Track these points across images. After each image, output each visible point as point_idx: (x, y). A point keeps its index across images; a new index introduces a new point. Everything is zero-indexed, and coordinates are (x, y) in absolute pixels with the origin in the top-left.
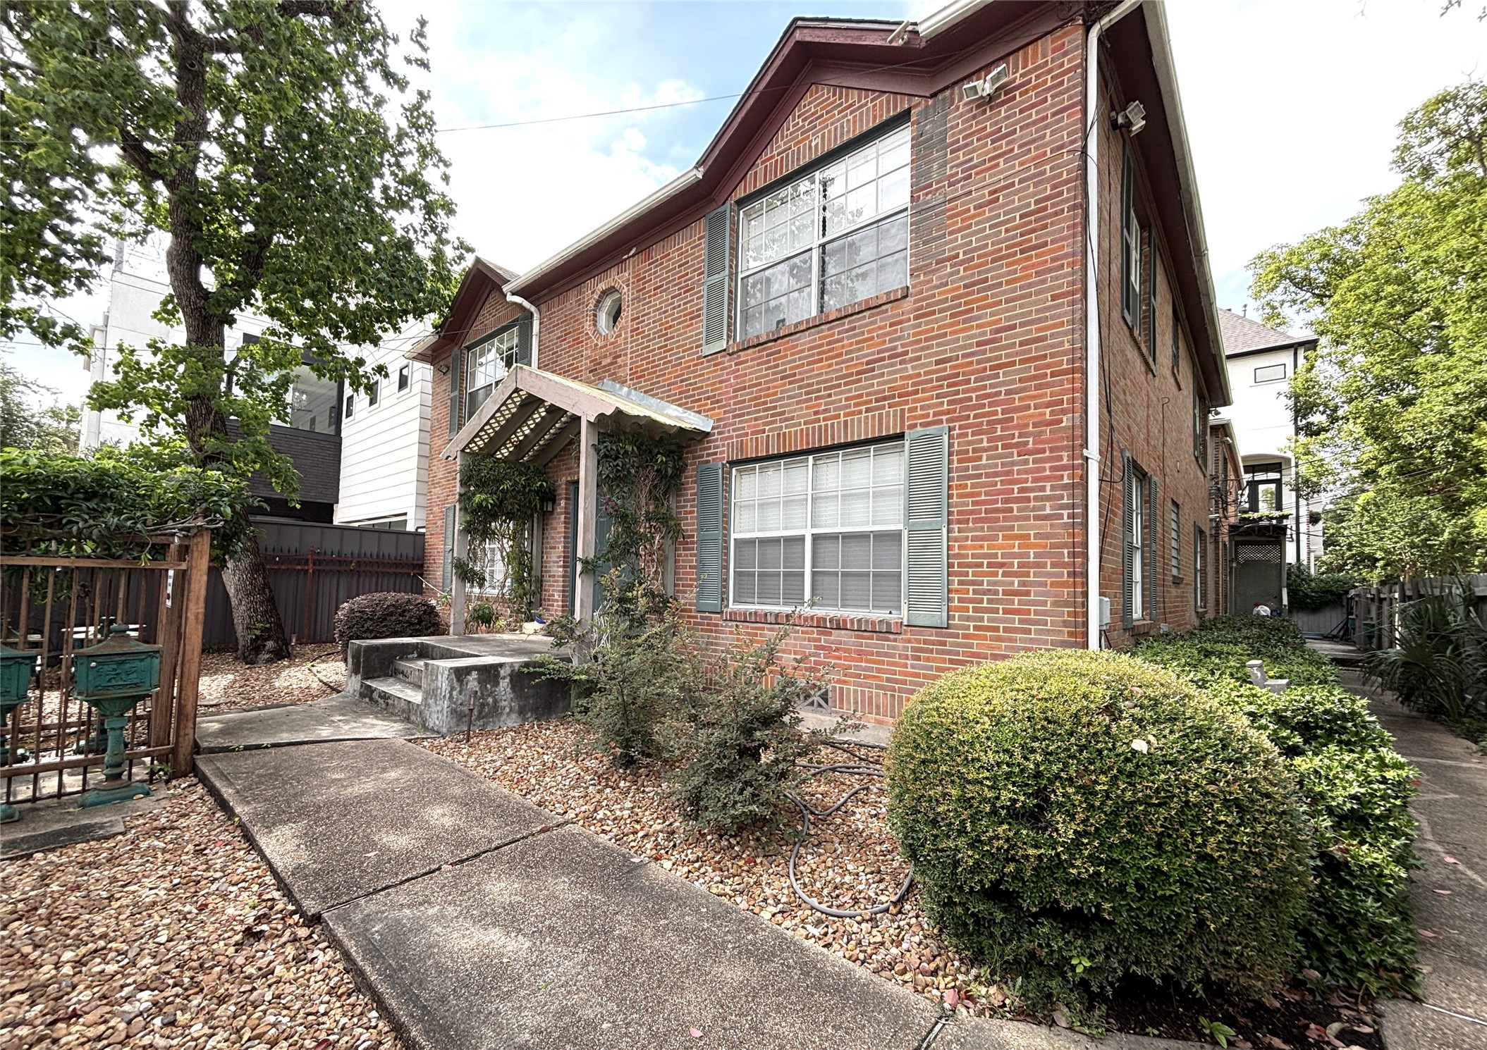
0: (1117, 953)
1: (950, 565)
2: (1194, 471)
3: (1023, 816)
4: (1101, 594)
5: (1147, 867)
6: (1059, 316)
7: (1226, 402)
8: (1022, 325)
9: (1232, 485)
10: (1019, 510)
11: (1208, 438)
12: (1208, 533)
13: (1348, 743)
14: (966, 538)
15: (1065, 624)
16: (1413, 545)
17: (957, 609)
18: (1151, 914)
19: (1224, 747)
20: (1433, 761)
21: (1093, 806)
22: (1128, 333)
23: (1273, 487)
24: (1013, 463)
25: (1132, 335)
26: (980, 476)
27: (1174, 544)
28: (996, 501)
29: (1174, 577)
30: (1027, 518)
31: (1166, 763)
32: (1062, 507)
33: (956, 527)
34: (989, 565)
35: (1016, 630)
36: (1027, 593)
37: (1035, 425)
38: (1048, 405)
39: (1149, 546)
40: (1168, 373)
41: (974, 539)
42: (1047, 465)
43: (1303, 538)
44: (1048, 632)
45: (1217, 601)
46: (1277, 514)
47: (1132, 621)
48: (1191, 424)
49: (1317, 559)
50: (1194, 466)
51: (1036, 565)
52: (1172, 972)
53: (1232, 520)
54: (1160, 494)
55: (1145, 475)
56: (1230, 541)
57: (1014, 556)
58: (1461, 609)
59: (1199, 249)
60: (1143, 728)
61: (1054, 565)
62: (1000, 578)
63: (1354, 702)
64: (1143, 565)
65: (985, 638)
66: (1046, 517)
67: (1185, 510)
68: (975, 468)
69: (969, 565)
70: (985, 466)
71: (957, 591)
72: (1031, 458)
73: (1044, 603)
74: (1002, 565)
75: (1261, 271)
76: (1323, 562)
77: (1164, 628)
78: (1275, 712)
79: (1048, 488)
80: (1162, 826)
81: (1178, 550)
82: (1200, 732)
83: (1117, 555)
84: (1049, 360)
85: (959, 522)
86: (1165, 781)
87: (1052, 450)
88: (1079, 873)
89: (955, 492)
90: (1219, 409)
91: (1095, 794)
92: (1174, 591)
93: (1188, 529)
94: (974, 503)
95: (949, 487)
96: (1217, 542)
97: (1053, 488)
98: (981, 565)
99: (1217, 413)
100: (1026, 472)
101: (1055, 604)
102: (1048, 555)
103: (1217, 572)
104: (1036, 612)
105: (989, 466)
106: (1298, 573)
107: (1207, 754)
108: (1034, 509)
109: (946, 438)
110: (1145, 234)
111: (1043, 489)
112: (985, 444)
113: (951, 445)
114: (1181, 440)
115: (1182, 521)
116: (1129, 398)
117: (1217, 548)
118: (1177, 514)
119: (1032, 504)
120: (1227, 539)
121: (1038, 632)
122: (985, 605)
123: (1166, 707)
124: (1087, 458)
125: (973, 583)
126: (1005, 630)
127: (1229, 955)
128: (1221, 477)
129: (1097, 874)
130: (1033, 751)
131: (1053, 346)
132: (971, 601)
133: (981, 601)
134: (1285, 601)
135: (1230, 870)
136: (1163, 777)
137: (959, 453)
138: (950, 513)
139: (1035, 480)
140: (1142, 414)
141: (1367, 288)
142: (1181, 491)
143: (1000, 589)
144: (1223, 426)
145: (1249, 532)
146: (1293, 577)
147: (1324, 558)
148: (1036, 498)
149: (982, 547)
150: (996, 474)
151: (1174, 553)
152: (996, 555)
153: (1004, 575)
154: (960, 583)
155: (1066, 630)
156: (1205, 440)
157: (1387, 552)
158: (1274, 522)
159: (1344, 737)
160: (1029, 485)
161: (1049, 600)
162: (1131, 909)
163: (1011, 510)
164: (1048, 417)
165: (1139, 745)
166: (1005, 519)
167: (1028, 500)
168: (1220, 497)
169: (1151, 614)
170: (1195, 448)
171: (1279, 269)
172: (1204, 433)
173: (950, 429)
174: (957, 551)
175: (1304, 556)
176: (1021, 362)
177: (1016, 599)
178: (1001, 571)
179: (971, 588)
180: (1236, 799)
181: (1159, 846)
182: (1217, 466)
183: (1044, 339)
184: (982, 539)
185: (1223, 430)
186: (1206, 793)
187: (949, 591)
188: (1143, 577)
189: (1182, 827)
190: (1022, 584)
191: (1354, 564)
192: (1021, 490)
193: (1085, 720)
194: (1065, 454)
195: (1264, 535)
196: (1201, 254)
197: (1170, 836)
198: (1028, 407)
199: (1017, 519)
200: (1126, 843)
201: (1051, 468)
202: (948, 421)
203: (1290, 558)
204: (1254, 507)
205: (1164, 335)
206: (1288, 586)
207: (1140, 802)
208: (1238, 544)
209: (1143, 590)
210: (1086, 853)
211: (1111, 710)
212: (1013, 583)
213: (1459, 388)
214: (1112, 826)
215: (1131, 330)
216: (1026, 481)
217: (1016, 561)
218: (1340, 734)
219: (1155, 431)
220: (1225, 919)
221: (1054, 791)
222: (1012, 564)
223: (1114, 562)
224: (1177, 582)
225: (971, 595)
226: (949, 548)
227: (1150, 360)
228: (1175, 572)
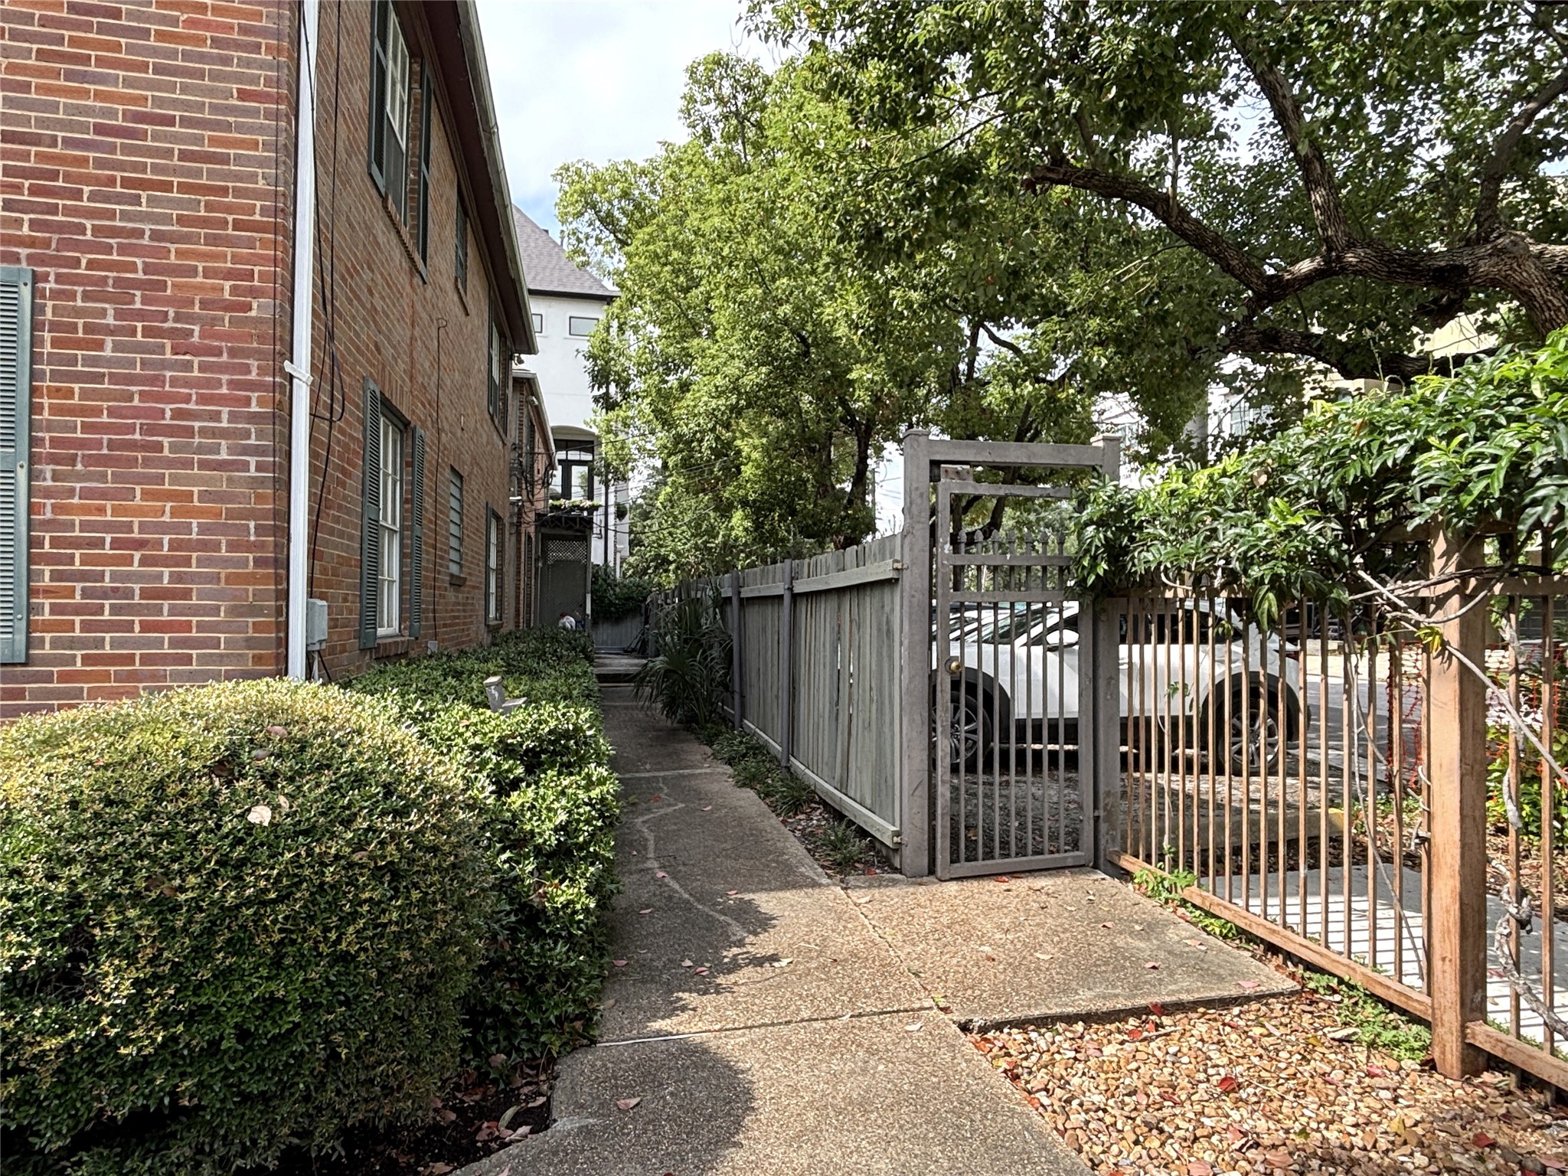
0: (212, 1151)
1: (32, 542)
2: (486, 432)
3: (45, 983)
4: (311, 594)
5: (256, 1000)
6: (251, 129)
7: (531, 350)
8: (186, 122)
9: (540, 464)
10: (173, 448)
11: (510, 391)
12: (507, 521)
13: (569, 765)
14: (71, 493)
15: (250, 643)
16: (696, 547)
17: (48, 626)
18: (261, 1070)
19: (388, 794)
20: (676, 772)
21: (173, 930)
22: (379, 204)
23: (585, 469)
24: (165, 365)
25: (385, 207)
26: (98, 378)
27: (454, 529)
28: (131, 429)
29: (452, 575)
30: (188, 464)
31: (297, 834)
32: (247, 450)
33: (48, 469)
34: (116, 544)
35: (164, 659)
36: (186, 594)
37: (204, 304)
38: (229, 275)
39: (411, 528)
40: (449, 286)
41: (85, 494)
42: (225, 378)
43: (611, 534)
44: (221, 659)
45: (517, 610)
46: (588, 503)
47: (375, 637)
48: (484, 367)
49: (623, 560)
50: (488, 426)
51: (203, 546)
52: (296, 1141)
53: (540, 506)
54: (430, 455)
55: (407, 424)
56: (536, 532)
57: (164, 528)
58: (711, 611)
59: (488, 122)
60: (271, 786)
61: (232, 547)
62: (135, 567)
63: (578, 714)
64: (403, 555)
65: (106, 676)
66: (221, 466)
67: (474, 485)
68: (88, 361)
69: (76, 543)
70: (108, 362)
71: (48, 592)
72: (196, 360)
73: (216, 610)
74: (140, 544)
75: (567, 188)
76: (630, 565)
77: (433, 646)
78: (501, 740)
79: (225, 417)
80: (281, 931)
81: (460, 540)
82: (359, 780)
83: (351, 538)
84: (230, 199)
85: (54, 459)
86: (291, 861)
87: (232, 353)
88: (140, 1050)
89: (46, 401)
90: (523, 356)
91: (176, 908)
92: (451, 595)
93: (477, 510)
94: (86, 427)
95: (34, 391)
96: (519, 534)
97: (233, 417)
98: (100, 543)
99: (521, 362)
100: (187, 383)
101: (232, 611)
102: (224, 529)
103: (518, 573)
104: (201, 627)
105: (118, 363)
106: (603, 576)
107: (362, 808)
108: (200, 449)
109: (26, 292)
110: (417, 68)
111: (216, 416)
112: (110, 320)
113: (38, 310)
114: (469, 387)
115: (468, 499)
116: (379, 304)
117: (519, 541)
118: (461, 490)
119: (197, 440)
120: (532, 530)
121: (203, 659)
122: (106, 616)
123: (315, 751)
124: (291, 377)
125: (83, 576)
126: (146, 660)
127: (371, 1081)
128: (526, 449)
129: (174, 1039)
130: (70, 861)
131: (238, 177)
132: (78, 610)
133: (100, 610)
134: (589, 611)
135: (375, 965)
136: (288, 856)
137: (54, 327)
138: (33, 442)
139: (203, 399)
140: (401, 333)
141: (659, 247)
142: (467, 457)
143: (137, 587)
144: (528, 380)
145: (556, 522)
146: (600, 581)
147: (631, 560)
148: (203, 432)
149: (101, 510)
150: (131, 380)
151: (454, 543)
152: (129, 527)
153: (143, 562)
154: (56, 576)
155: (251, 653)
156: (505, 394)
157: (678, 554)
158: (585, 514)
159: (565, 759)
160: (192, 406)
161: (223, 606)
162: (229, 1074)
163: (159, 447)
164: (227, 296)
165: (261, 815)
166: (146, 461)
167: (189, 432)
168: (524, 476)
169: (411, 627)
170: (490, 402)
171: (582, 192)
172: (505, 385)
173: (36, 278)
174: (49, 515)
175: (611, 558)
176: (183, 188)
177: (166, 604)
178: (137, 556)
179: (79, 586)
180: (392, 863)
181: (277, 963)
182: (521, 433)
183: (224, 159)
184: (104, 495)
185: (527, 385)
186: (351, 865)
187: (31, 592)
188: (402, 574)
189: (312, 923)
190: (176, 578)
191: (656, 568)
192: (178, 414)
193: (172, 789)
194: (254, 364)
195: (570, 528)
196: (491, 132)
197: (293, 942)
198: (193, 272)
199: (170, 463)
200: (223, 975)
201: (230, 383)
202: (30, 258)
203: (597, 558)
204: (566, 493)
205: (442, 227)
206: (592, 593)
207: (248, 903)
208: (546, 539)
209: (402, 593)
210: (152, 1012)
211: (227, 766)
212: (160, 576)
213: (719, 380)
214: (201, 952)
215: (385, 200)
216: (187, 399)
217: (166, 538)
218: (562, 755)
219: (425, 363)
220: (363, 1035)
221: (102, 926)
222: (159, 544)
223: (342, 547)
224: (457, 583)
225: (78, 599)
226: (31, 508)
227: (417, 257)
228: (454, 569)
